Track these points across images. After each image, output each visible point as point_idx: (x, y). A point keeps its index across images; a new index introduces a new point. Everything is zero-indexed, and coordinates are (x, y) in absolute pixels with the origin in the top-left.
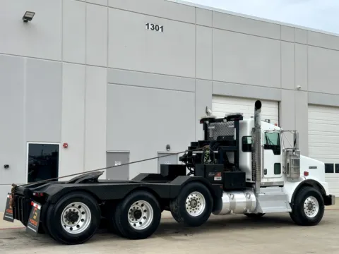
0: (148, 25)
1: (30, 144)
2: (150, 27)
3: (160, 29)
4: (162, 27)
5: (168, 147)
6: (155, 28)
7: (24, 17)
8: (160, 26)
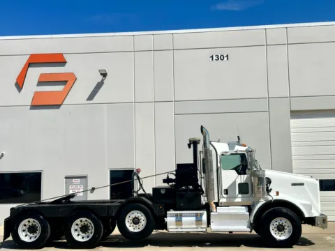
0: (212, 57)
1: (111, 171)
2: (215, 58)
3: (225, 58)
4: (227, 56)
6: (220, 58)
7: (101, 74)
8: (225, 55)
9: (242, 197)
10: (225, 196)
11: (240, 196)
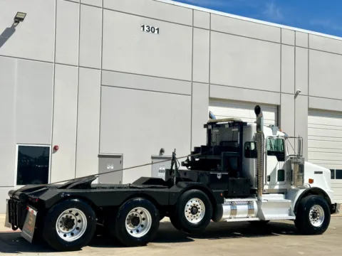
1: (19, 147)
4: (158, 29)
5: (162, 151)
7: (16, 18)
8: (156, 28)
9: (280, 185)
10: (268, 183)
11: (278, 183)
